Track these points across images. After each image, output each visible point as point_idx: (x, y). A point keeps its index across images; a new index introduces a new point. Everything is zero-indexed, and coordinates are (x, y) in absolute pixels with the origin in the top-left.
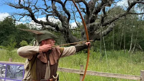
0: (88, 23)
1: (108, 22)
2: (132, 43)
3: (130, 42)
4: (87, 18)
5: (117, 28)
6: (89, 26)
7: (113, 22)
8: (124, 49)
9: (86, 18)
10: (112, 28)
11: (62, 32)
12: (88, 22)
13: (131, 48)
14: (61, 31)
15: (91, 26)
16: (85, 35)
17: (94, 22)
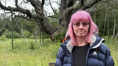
0: (65, 8)
1: (88, 5)
2: (115, 29)
3: (113, 27)
4: (65, 2)
5: (98, 13)
6: (67, 11)
7: (94, 5)
8: (107, 35)
9: (63, 2)
10: (94, 12)
11: (36, 19)
12: (66, 6)
13: (114, 34)
14: (34, 19)
15: (69, 11)
16: (62, 21)
17: (73, 6)
